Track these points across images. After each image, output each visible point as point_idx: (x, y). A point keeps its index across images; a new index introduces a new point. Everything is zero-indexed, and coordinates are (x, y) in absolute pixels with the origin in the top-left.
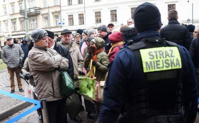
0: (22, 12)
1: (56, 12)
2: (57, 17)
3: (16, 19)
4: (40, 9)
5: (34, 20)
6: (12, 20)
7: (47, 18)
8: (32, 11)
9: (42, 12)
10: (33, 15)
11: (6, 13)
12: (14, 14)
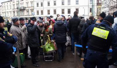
0: (17, 8)
1: (32, 9)
2: (32, 11)
3: (15, 11)
4: (25, 7)
5: (22, 12)
6: (13, 11)
7: (28, 11)
8: (22, 8)
9: (26, 9)
10: (22, 10)
11: (11, 8)
12: (14, 9)
